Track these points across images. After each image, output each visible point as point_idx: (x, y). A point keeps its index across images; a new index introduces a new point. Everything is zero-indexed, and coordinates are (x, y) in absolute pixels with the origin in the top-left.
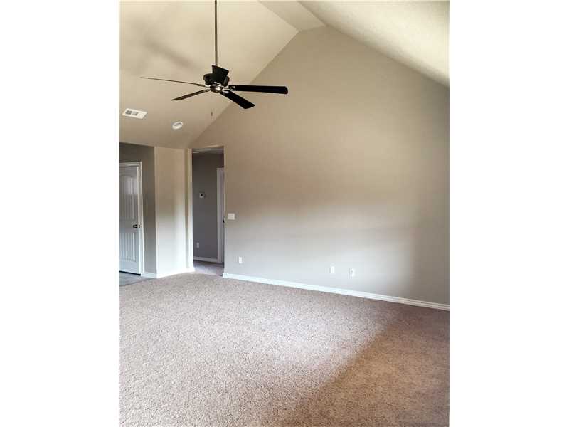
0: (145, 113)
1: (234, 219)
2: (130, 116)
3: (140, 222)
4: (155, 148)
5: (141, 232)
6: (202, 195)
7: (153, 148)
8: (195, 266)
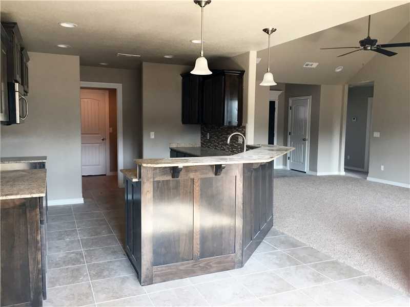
0: (317, 64)
1: (379, 136)
2: (309, 66)
3: (308, 137)
4: (322, 86)
5: (308, 144)
6: (354, 119)
7: (320, 86)
8: (345, 171)
